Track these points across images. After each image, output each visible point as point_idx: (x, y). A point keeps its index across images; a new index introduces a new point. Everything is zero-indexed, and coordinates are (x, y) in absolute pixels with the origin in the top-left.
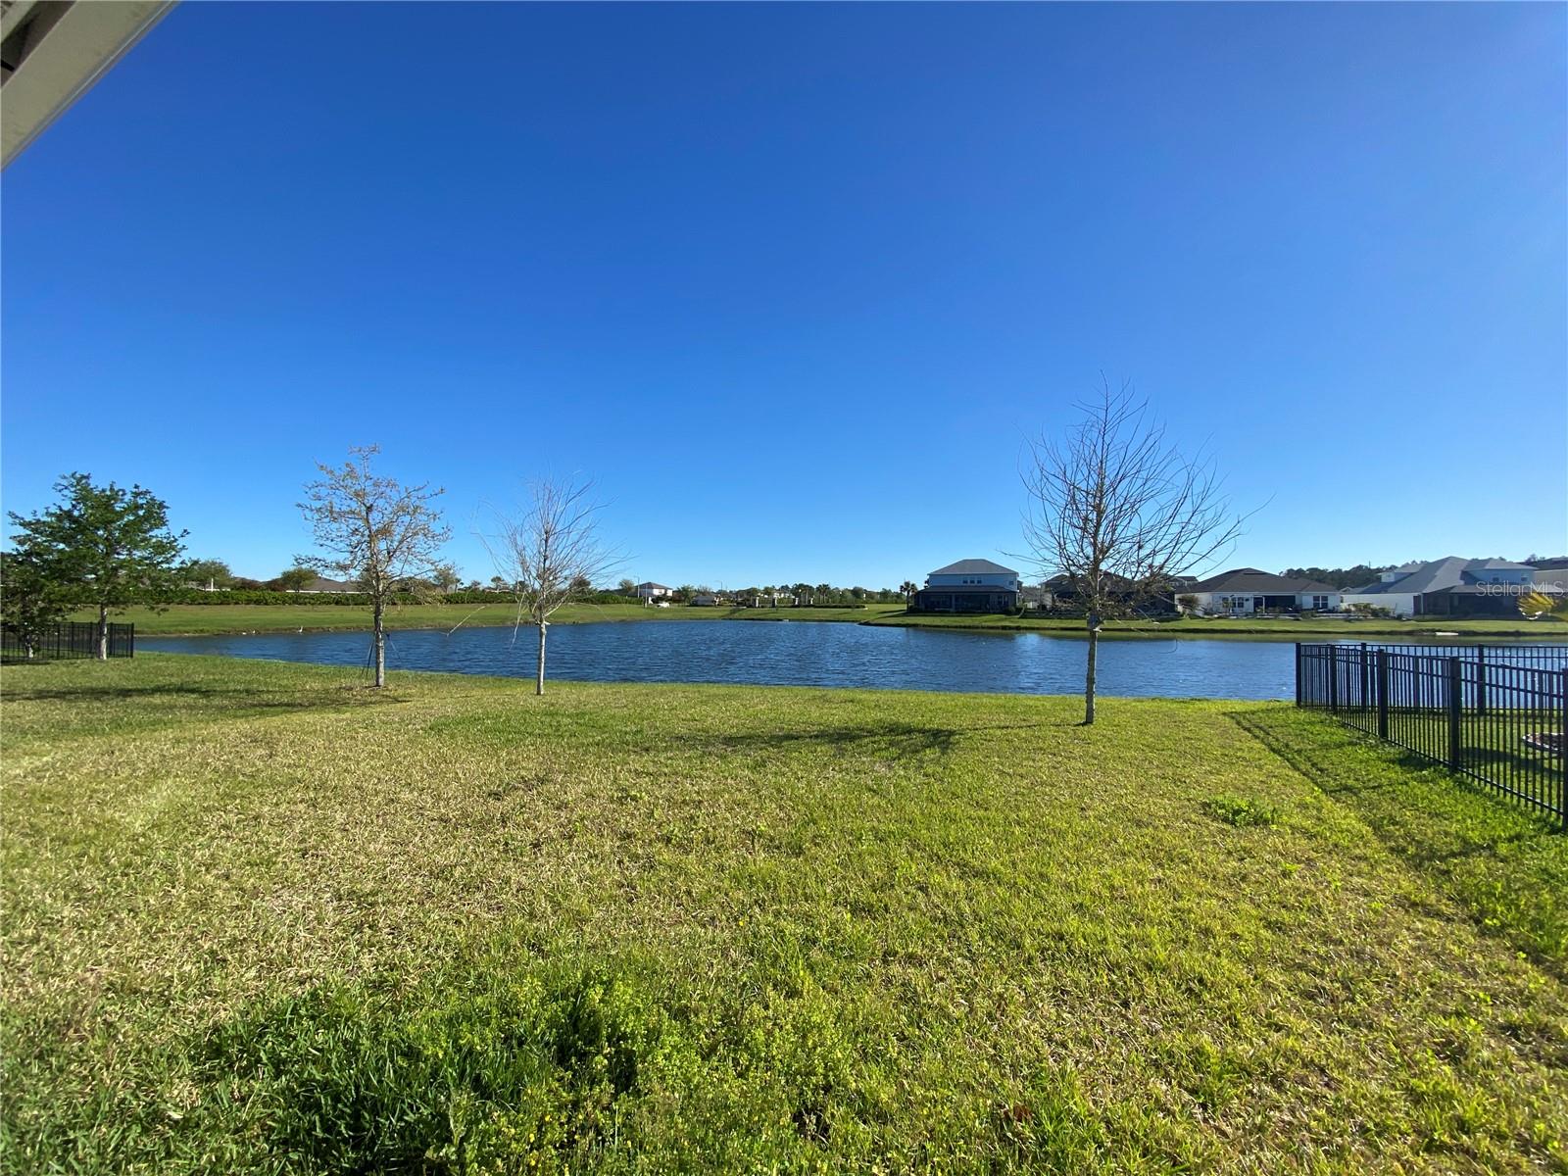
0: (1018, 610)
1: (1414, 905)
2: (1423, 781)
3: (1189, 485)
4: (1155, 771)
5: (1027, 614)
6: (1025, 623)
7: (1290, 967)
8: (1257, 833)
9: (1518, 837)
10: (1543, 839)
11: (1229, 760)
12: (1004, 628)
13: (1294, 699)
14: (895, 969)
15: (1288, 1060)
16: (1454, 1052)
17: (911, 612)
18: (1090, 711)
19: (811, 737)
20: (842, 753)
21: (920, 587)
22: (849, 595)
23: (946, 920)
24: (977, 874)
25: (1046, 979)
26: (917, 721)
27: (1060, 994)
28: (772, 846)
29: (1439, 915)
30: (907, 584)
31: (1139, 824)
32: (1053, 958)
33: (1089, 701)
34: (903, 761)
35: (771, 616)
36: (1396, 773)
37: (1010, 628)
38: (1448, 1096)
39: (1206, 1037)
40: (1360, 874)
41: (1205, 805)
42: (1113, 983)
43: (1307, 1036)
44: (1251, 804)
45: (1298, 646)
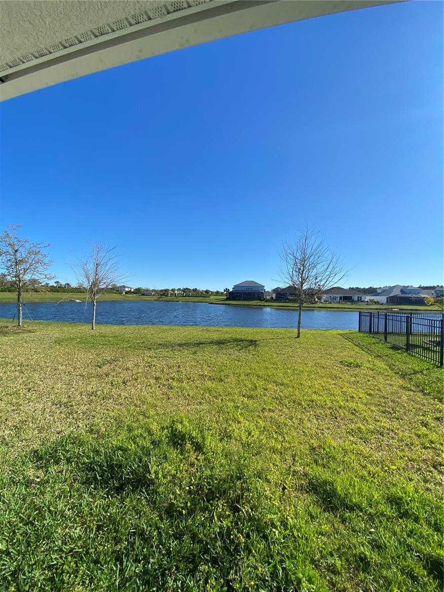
0: (264, 299)
1: (404, 388)
2: (399, 353)
3: (332, 259)
4: (324, 352)
5: (267, 301)
6: (266, 304)
7: (376, 405)
8: (357, 369)
9: (428, 369)
10: (436, 370)
11: (344, 348)
12: (259, 305)
13: (358, 330)
14: (266, 414)
15: (383, 429)
16: (425, 425)
17: (227, 299)
18: (299, 333)
19: (209, 343)
20: (221, 348)
21: (231, 290)
22: (204, 293)
23: (277, 398)
24: (281, 385)
25: (311, 413)
26: (243, 337)
27: (317, 417)
28: (211, 379)
29: (411, 390)
30: (226, 289)
31: (323, 368)
32: (312, 407)
33: (299, 330)
34: (243, 350)
35: (175, 300)
36: (391, 351)
37: (262, 306)
38: (426, 435)
39: (361, 425)
40: (388, 380)
41: (341, 362)
42: (331, 413)
43: (385, 423)
44: (355, 361)
45: (360, 312)
